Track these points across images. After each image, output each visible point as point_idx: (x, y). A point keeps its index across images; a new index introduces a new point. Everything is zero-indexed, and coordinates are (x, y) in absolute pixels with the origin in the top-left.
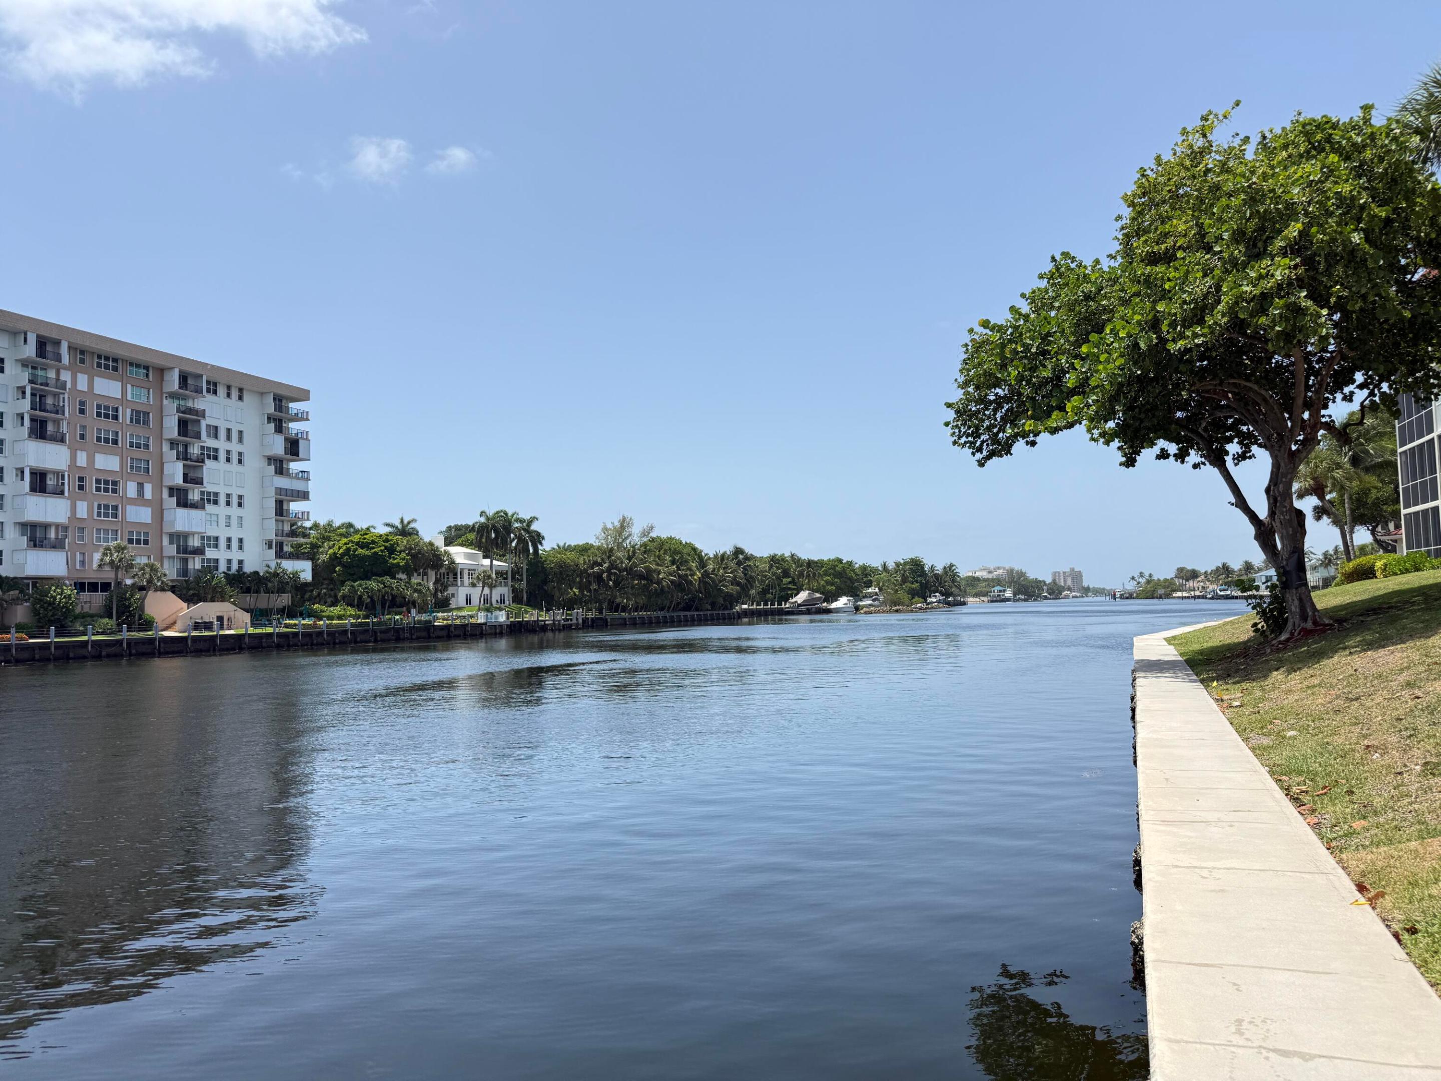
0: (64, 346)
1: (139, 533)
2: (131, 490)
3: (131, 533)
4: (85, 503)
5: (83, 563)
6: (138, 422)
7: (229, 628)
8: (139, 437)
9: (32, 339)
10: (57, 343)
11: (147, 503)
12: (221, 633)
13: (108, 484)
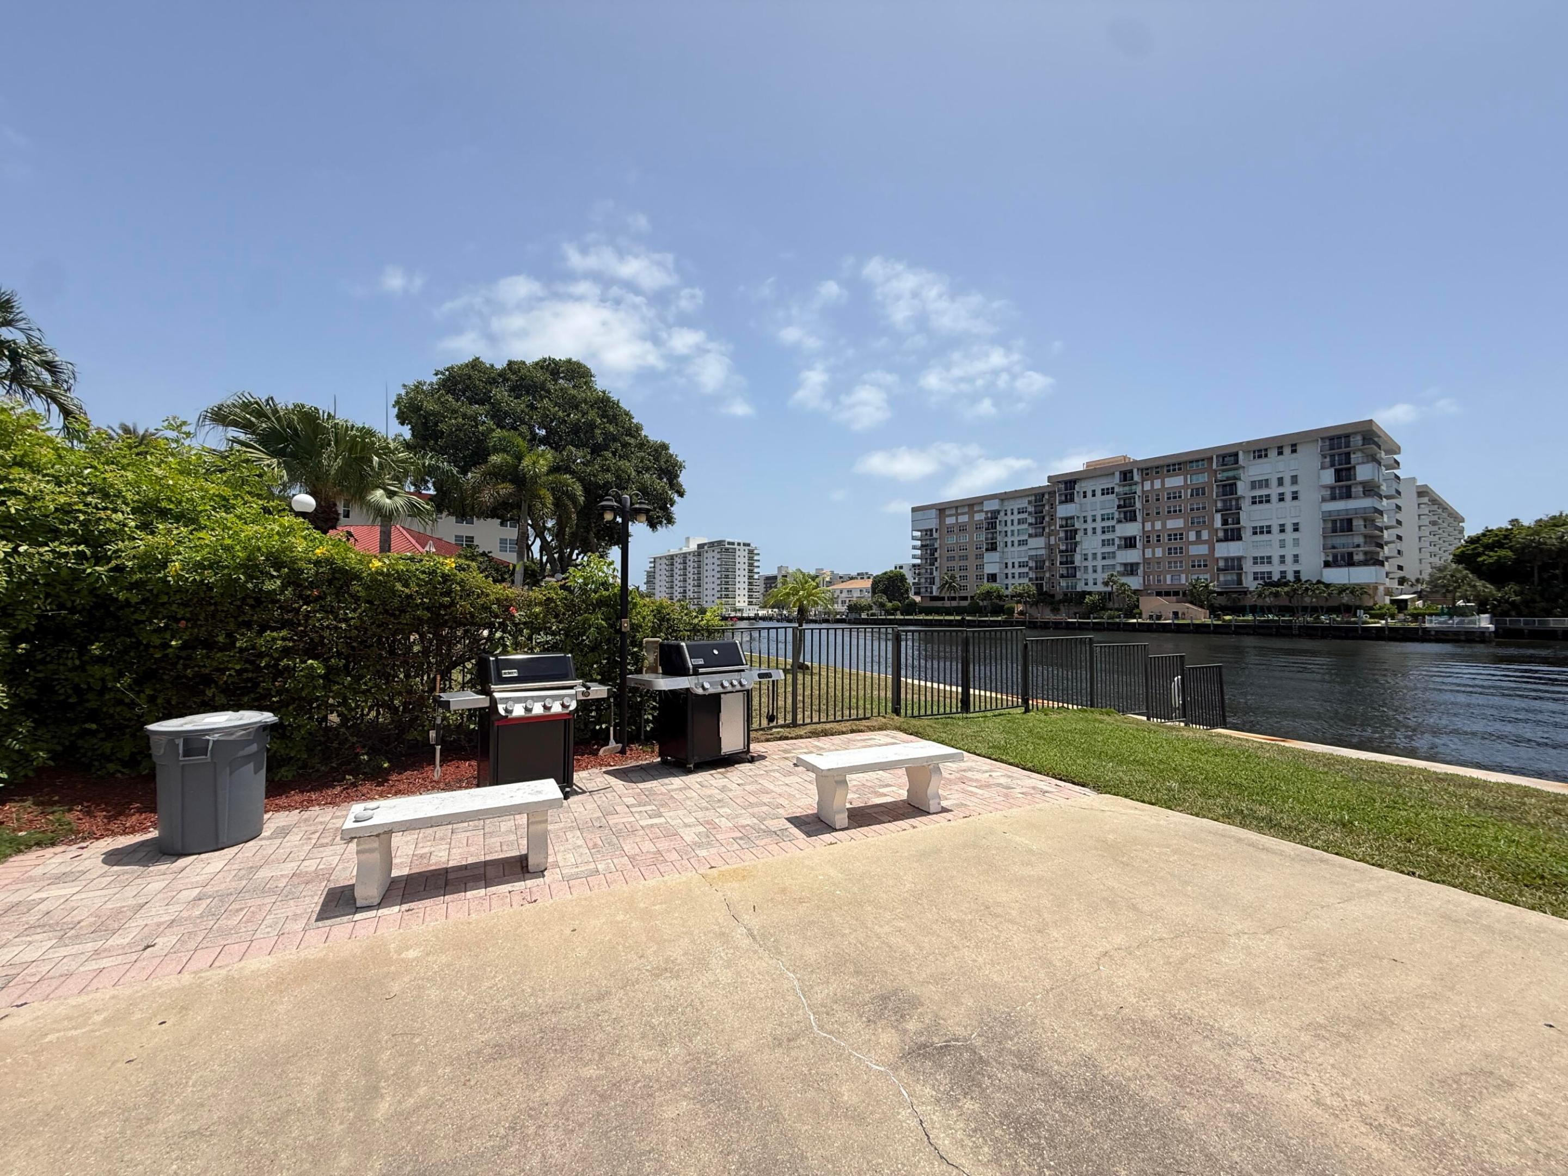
0: (1135, 471)
1: (1199, 561)
2: (1192, 536)
3: (1193, 561)
4: (1161, 549)
5: (1159, 581)
6: (1198, 494)
7: (1183, 619)
8: (1198, 504)
9: (1117, 474)
10: (1131, 472)
11: (1205, 542)
12: (1176, 622)
13: (1176, 536)
